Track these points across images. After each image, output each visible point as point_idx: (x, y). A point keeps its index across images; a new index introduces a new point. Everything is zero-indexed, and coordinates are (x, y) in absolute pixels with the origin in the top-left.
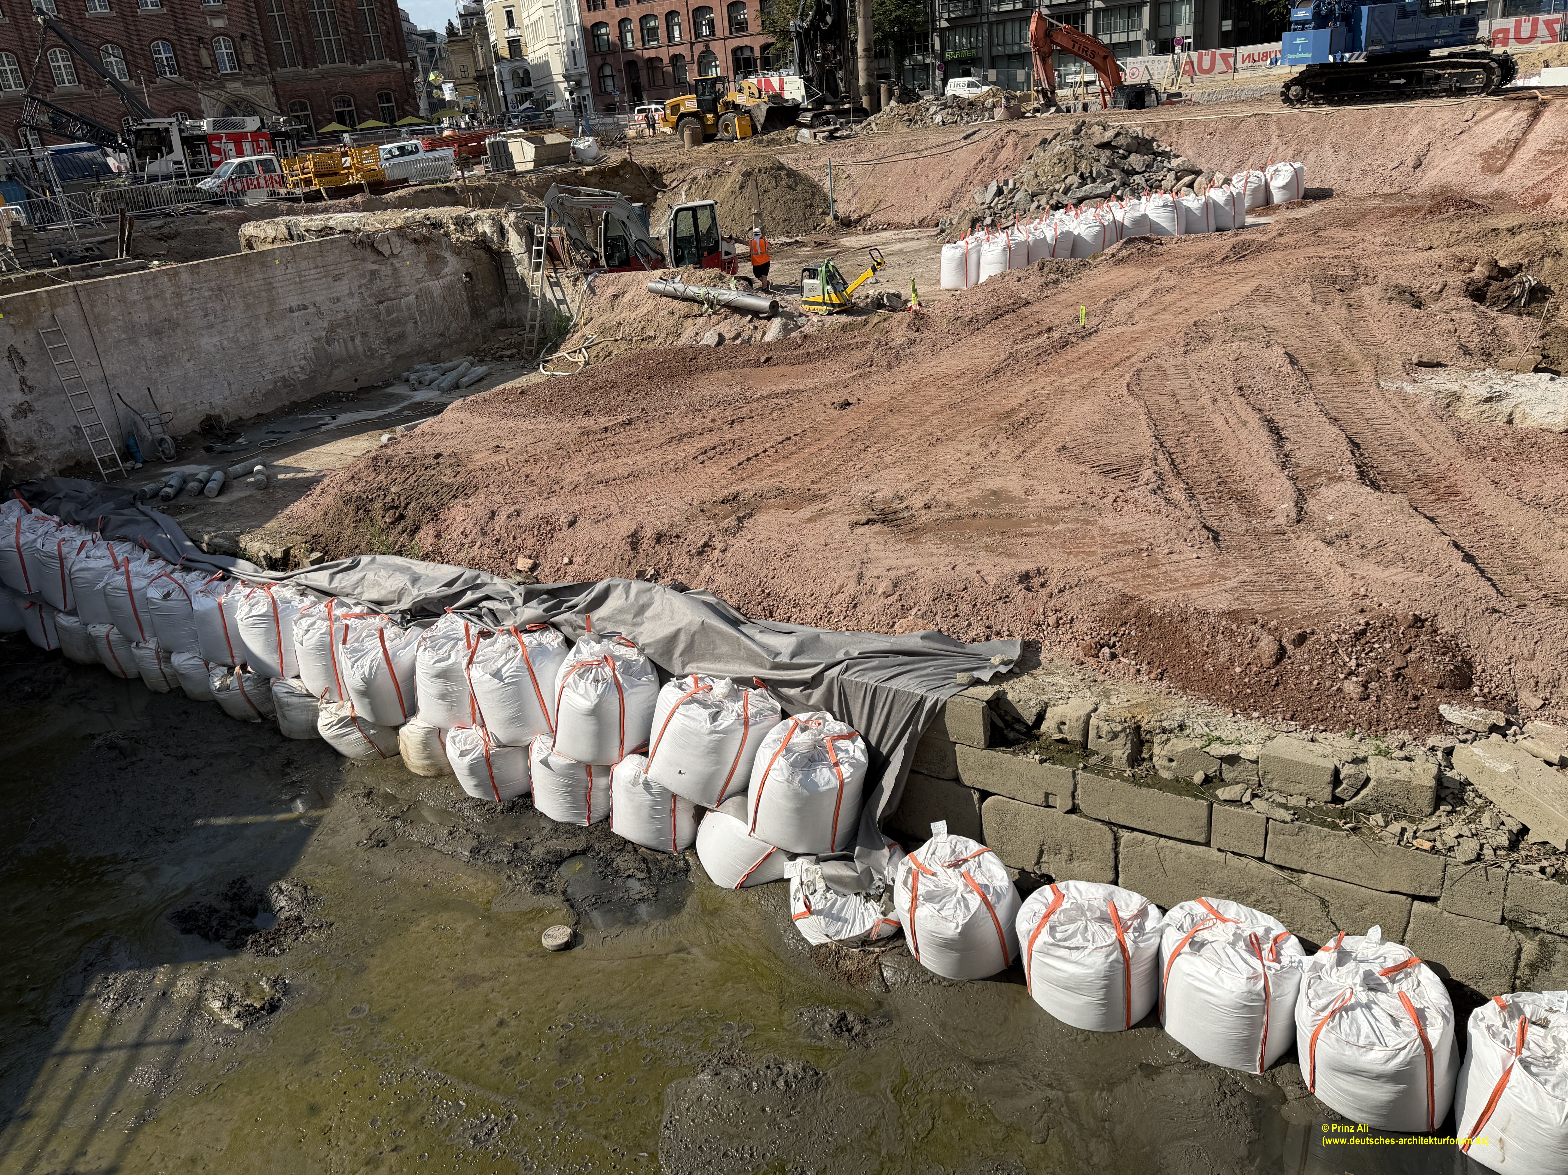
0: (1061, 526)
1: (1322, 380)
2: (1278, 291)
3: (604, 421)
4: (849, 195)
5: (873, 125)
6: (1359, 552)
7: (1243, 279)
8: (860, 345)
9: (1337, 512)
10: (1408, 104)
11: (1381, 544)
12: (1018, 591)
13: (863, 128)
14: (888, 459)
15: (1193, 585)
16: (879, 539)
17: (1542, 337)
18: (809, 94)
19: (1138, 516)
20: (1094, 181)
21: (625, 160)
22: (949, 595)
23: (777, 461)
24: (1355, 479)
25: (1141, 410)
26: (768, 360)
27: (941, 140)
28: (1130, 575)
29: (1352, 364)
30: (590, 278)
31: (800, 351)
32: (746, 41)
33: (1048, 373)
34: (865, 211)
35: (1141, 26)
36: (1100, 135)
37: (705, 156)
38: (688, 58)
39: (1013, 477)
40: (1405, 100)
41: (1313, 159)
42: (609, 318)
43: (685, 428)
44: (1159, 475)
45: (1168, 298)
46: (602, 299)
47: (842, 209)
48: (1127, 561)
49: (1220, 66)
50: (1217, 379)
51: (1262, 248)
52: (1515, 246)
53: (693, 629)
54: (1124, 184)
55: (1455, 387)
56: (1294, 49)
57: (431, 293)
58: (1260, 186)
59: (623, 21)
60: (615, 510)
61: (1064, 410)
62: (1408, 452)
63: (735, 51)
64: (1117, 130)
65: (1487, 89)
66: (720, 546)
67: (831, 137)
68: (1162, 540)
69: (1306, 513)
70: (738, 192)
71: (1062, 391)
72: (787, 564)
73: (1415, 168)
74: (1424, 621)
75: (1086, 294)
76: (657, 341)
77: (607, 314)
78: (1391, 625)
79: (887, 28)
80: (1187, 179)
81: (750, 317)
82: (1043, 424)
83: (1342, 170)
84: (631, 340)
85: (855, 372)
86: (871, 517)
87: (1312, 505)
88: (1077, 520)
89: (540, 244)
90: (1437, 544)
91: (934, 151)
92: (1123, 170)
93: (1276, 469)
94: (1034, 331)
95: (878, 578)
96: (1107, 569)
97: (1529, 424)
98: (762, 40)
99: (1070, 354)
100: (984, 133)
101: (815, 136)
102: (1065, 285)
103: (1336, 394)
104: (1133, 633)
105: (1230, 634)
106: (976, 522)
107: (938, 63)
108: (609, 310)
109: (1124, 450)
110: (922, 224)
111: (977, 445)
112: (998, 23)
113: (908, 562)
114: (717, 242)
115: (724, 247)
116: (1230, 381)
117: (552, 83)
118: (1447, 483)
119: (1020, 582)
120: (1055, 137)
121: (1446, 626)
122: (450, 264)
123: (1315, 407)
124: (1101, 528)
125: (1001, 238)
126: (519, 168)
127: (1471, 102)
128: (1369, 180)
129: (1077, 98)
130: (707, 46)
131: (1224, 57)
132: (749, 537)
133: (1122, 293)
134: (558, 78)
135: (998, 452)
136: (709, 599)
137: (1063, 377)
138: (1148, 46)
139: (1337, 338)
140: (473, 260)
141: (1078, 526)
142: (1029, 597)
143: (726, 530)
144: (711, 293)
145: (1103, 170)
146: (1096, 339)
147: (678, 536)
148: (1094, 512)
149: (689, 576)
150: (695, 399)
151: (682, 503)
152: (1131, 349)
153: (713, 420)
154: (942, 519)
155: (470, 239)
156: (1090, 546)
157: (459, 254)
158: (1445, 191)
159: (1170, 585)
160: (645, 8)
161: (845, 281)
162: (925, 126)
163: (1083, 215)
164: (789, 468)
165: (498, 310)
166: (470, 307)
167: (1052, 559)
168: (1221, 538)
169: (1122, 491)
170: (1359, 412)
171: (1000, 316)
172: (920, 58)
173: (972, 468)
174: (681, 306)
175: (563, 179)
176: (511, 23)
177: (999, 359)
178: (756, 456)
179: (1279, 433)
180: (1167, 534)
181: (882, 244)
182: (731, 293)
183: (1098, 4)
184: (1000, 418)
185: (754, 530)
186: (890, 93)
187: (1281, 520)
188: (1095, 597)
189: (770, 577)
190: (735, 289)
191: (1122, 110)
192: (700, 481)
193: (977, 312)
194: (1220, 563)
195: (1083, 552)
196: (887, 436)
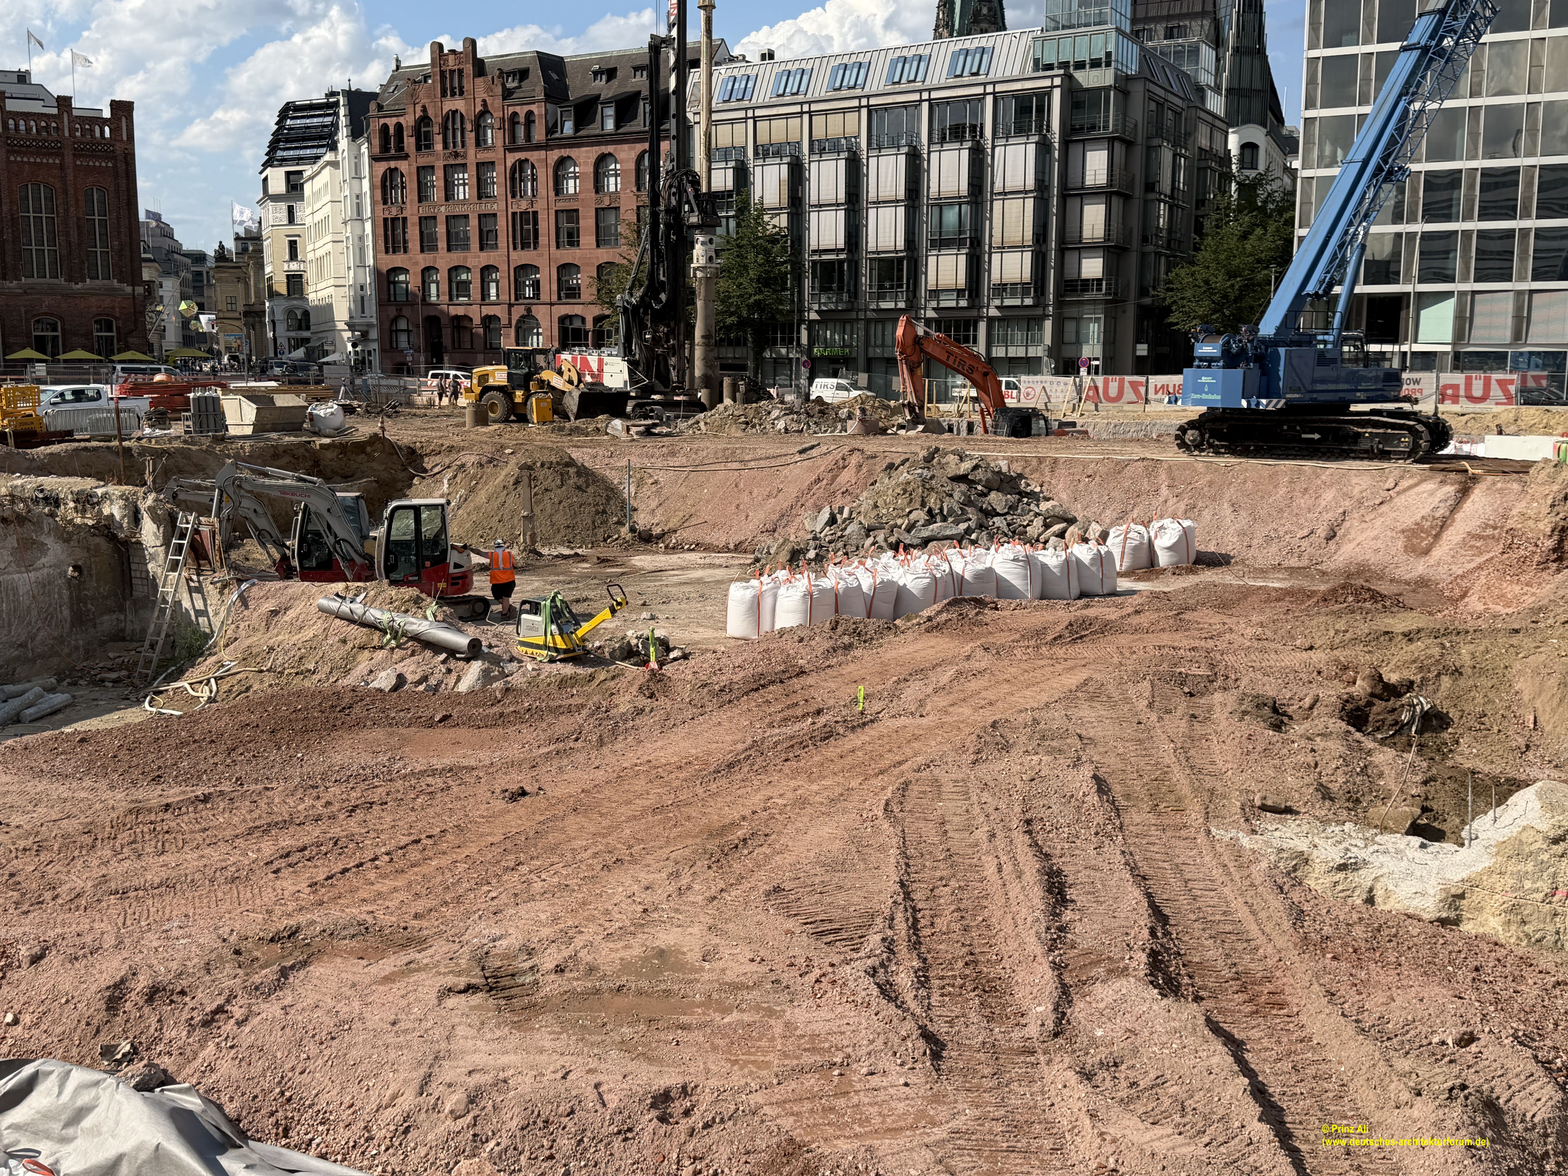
0: (735, 1016)
1: (1137, 819)
2: (1111, 688)
3: (174, 793)
4: (653, 504)
5: (702, 424)
6: (1123, 1094)
7: (1072, 668)
8: (573, 709)
9: (1109, 1025)
10: (1320, 464)
11: (1160, 1082)
12: (648, 1121)
13: (690, 427)
14: (538, 886)
15: (889, 1130)
16: (475, 1020)
17: (1425, 783)
18: (633, 379)
19: (840, 1009)
20: (944, 519)
21: (376, 435)
22: (546, 1122)
23: (385, 876)
24: (1142, 974)
25: (894, 841)
26: (445, 718)
27: (771, 452)
28: (807, 1105)
29: (1179, 800)
30: (244, 586)
31: (496, 709)
32: (577, 310)
33: (796, 772)
34: (671, 525)
35: (1041, 341)
36: (955, 466)
37: (484, 439)
38: (504, 321)
39: (695, 930)
40: (1319, 459)
41: (1208, 517)
42: (260, 640)
43: (282, 812)
44: (889, 945)
45: (974, 685)
46: (256, 614)
47: (642, 520)
48: (811, 1082)
49: (1129, 394)
50: (1002, 806)
51: (1106, 628)
52: (1409, 657)
53: (142, 1156)
54: (981, 526)
55: (1301, 845)
56: (1199, 388)
57: (15, 590)
58: (1141, 544)
59: (428, 271)
60: (109, 941)
61: (798, 830)
62: (1229, 935)
63: (562, 319)
64: (975, 462)
65: (1411, 454)
66: (238, 1013)
67: (648, 432)
68: (864, 1050)
69: (1068, 1021)
70: (511, 487)
71: (802, 802)
72: (327, 1053)
73: (1328, 539)
75: (877, 668)
76: (316, 677)
77: (259, 635)
79: (745, 313)
80: (1057, 528)
81: (444, 656)
82: (765, 849)
83: (1242, 534)
84: (282, 673)
85: (552, 747)
86: (473, 981)
87: (1079, 1011)
88: (758, 1008)
89: (182, 536)
90: (1230, 1091)
91: (763, 463)
92: (981, 510)
93: (1039, 950)
94: (799, 712)
95: (450, 1085)
96: (780, 1092)
97: (1393, 905)
98: (596, 311)
99: (831, 750)
100: (824, 449)
101: (628, 430)
102: (857, 653)
103: (1154, 839)
106: (620, 1001)
107: (805, 358)
108: (262, 629)
109: (855, 900)
110: (738, 548)
111: (664, 875)
112: (877, 321)
113: (505, 1060)
114: (444, 552)
115: (453, 557)
116: (1018, 809)
117: (333, 329)
118: (1271, 987)
119: (653, 1106)
120: (903, 463)
122: (51, 553)
123: (1120, 857)
124: (787, 1025)
125: (803, 582)
126: (233, 431)
127: (1393, 468)
128: (1274, 548)
129: (961, 416)
130: (529, 310)
131: (1135, 385)
132: (288, 1001)
133: (920, 672)
134: (341, 326)
135: (689, 888)
136: (193, 1103)
137: (812, 782)
138: (1048, 364)
139: (1167, 761)
140: (88, 550)
141: (757, 1017)
142: (662, 1132)
143: (257, 988)
144: (398, 620)
145: (956, 507)
146: (871, 732)
147: (183, 993)
148: (785, 997)
149: (180, 1060)
150: (319, 769)
151: (214, 936)
152: (908, 751)
153: (328, 804)
154: (573, 992)
155: (90, 523)
156: (765, 1053)
157: (67, 541)
158: (1363, 570)
159: (858, 1129)
160: (456, 258)
161: (577, 620)
162: (764, 432)
163: (920, 561)
164: (396, 890)
165: (114, 616)
166: (72, 610)
167: (708, 1071)
168: (945, 1054)
169: (832, 965)
170: (1178, 869)
171: (763, 686)
172: (784, 351)
173: (645, 911)
174: (357, 633)
175: (289, 450)
176: (293, 255)
177: (740, 747)
178: (357, 866)
179: (1061, 893)
180: (872, 1042)
181: (682, 569)
182: (426, 623)
183: (993, 312)
184: (711, 835)
185: (300, 990)
186: (735, 388)
187: (1033, 1030)
188: (753, 1139)
189: (298, 1070)
190: (431, 618)
191: (992, 437)
192: (258, 901)
193: (735, 678)
194: (933, 1095)
195: (753, 1062)
196: (553, 849)
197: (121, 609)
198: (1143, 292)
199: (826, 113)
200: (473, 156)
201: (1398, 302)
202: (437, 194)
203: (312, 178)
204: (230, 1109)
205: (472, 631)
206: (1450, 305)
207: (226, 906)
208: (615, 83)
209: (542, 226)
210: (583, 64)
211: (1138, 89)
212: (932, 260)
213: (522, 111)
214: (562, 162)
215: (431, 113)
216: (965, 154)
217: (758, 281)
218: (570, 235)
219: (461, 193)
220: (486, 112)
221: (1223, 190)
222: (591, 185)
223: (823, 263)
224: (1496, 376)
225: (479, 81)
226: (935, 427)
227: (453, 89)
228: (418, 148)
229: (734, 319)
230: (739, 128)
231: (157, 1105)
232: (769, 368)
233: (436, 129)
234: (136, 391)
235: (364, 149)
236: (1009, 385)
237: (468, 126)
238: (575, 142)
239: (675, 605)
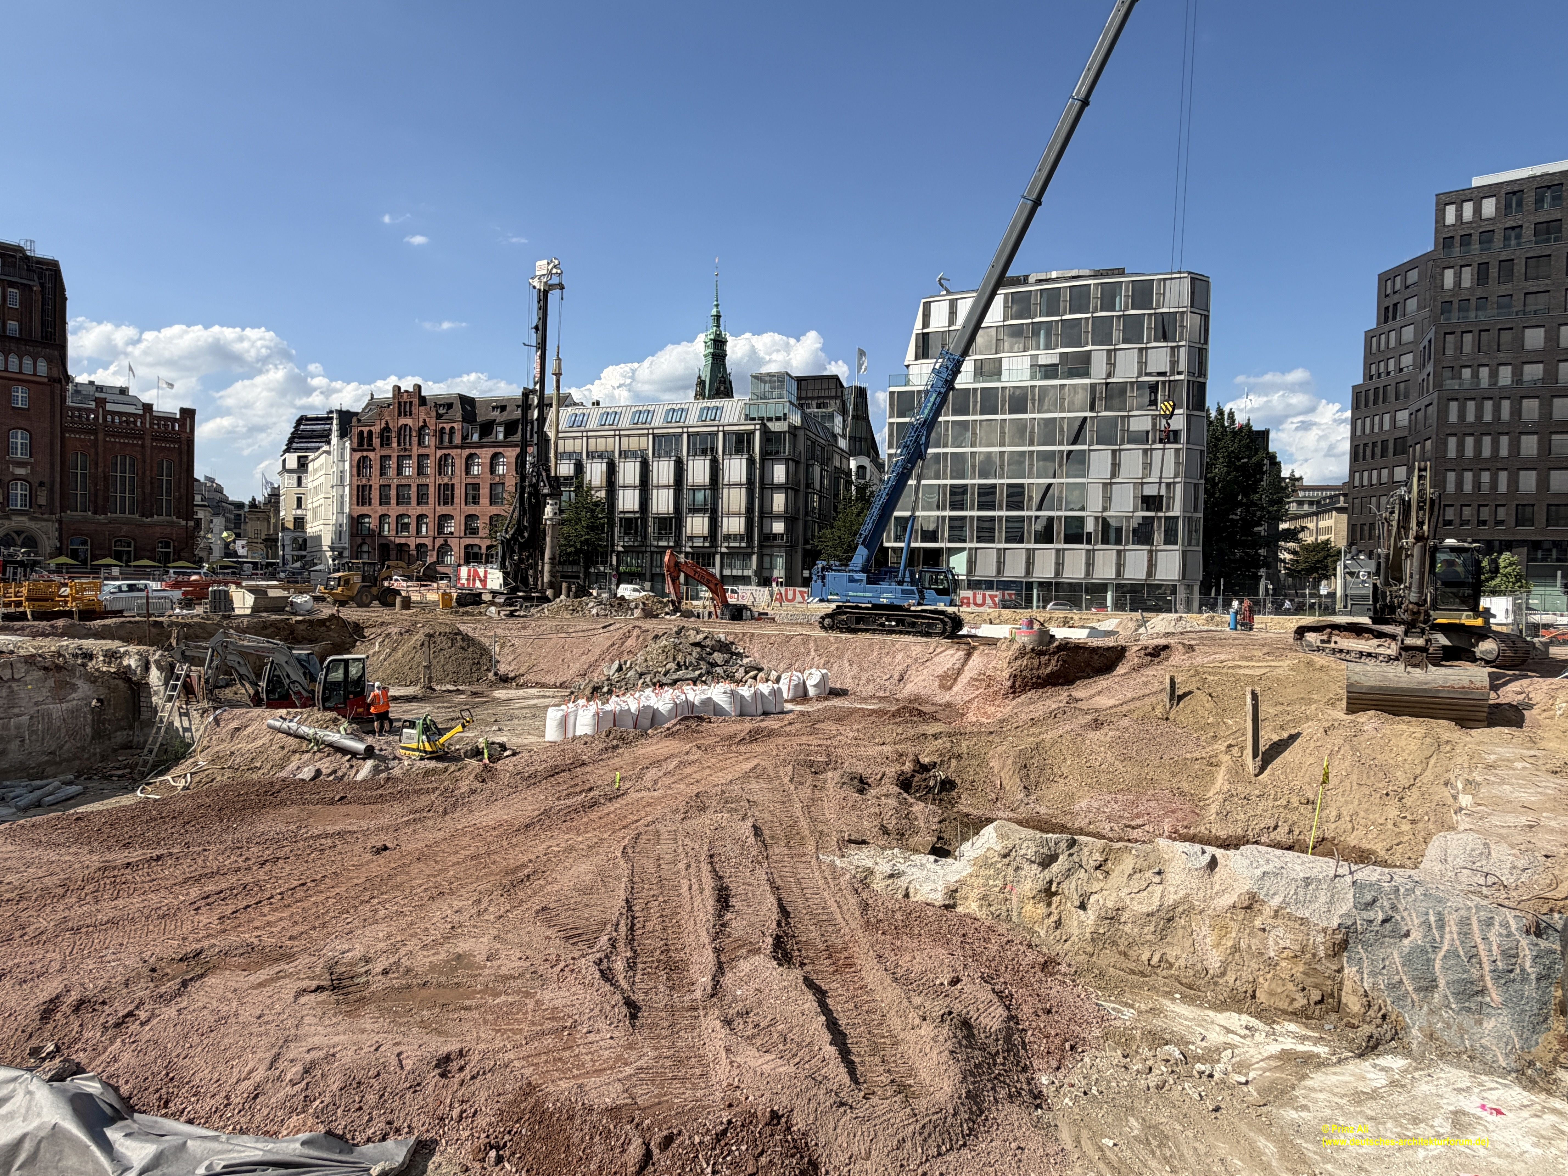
0: (503, 998)
1: (777, 851)
2: (770, 770)
3: (136, 855)
4: (510, 658)
5: (545, 610)
6: (749, 1033)
7: (748, 758)
8: (430, 790)
9: (745, 987)
10: (895, 639)
11: (773, 1023)
12: (432, 1077)
13: (538, 611)
14: (382, 913)
15: (596, 1071)
16: (319, 1010)
17: (940, 822)
18: (506, 583)
19: (574, 989)
20: (687, 668)
21: (334, 615)
22: (359, 1083)
23: (275, 910)
24: (768, 952)
25: (626, 873)
26: (342, 798)
27: (585, 628)
28: (544, 1058)
29: (803, 838)
30: (218, 712)
31: (380, 792)
32: (477, 541)
33: (570, 829)
34: (521, 671)
35: (751, 566)
36: (694, 637)
37: (406, 618)
38: (430, 547)
39: (485, 939)
41: (836, 668)
42: (225, 747)
43: (212, 866)
44: (613, 943)
45: (688, 770)
46: (224, 730)
47: (503, 668)
48: (549, 1041)
49: (799, 598)
50: (697, 847)
51: (771, 734)
52: (934, 749)
53: (42, 1134)
54: (708, 673)
55: (869, 863)
57: (50, 715)
58: (799, 683)
59: (383, 517)
60: (55, 966)
61: (565, 868)
62: (824, 922)
63: (467, 547)
64: (705, 635)
65: (942, 634)
66: (143, 1015)
67: (511, 615)
68: (586, 1017)
69: (721, 986)
70: (419, 648)
71: (571, 849)
72: (205, 1042)
73: (900, 681)
74: (779, 1117)
75: (632, 760)
76: (261, 771)
77: (225, 744)
78: (751, 1122)
79: (578, 546)
80: (752, 674)
81: (349, 756)
82: (541, 882)
83: (854, 678)
84: (238, 769)
85: (411, 816)
86: (322, 983)
87: (728, 979)
88: (519, 992)
89: (178, 679)
91: (580, 634)
92: (709, 663)
93: (707, 940)
94: (578, 789)
95: (292, 1061)
96: (525, 1051)
97: (919, 898)
98: (488, 542)
99: (594, 814)
100: (618, 626)
101: (500, 613)
102: (620, 751)
103: (786, 864)
104: (524, 1132)
105: (608, 1135)
106: (424, 993)
107: (614, 573)
108: (228, 740)
109: (595, 913)
110: (562, 686)
111: (470, 902)
112: (657, 553)
113: (336, 1039)
116: (706, 848)
117: (321, 551)
118: (846, 954)
119: (437, 1066)
120: (664, 635)
121: (799, 1124)
122: (80, 690)
123: (764, 876)
124: (537, 1002)
125: (594, 706)
126: (237, 612)
127: (933, 641)
128: (871, 686)
129: (704, 608)
130: (446, 541)
131: (801, 593)
132: (184, 1004)
133: (657, 763)
134: (325, 548)
135: (486, 910)
136: (94, 1088)
137: (578, 835)
138: (755, 580)
139: (798, 814)
140: (109, 688)
141: (517, 998)
142: (441, 1084)
143: (161, 997)
144: (320, 733)
145: (694, 661)
146: (621, 801)
147: (104, 1003)
148: (539, 983)
149: (93, 1054)
150: (245, 835)
151: (138, 959)
152: (643, 813)
153: (247, 859)
154: (392, 988)
155: (113, 670)
156: (519, 1022)
157: (94, 682)
158: (917, 699)
159: (575, 1072)
160: (401, 510)
161: (441, 732)
162: (584, 616)
163: (668, 694)
164: (281, 919)
165: (125, 733)
166: (93, 728)
167: (478, 1038)
168: (639, 1014)
169: (573, 959)
170: (799, 882)
171: (557, 773)
172: (602, 569)
173: (453, 927)
174: (292, 742)
175: (273, 624)
176: (299, 504)
177: (536, 813)
178: (257, 903)
179: (726, 901)
180: (592, 1010)
181: (525, 698)
182: (338, 735)
183: (724, 550)
184: (507, 873)
185: (194, 996)
186: (569, 589)
187: (698, 994)
188: (504, 1085)
189: (182, 1056)
190: (343, 732)
191: (719, 620)
192: (178, 932)
193: (539, 769)
194: (629, 1044)
195: (510, 1030)
196: (398, 887)
197: (131, 727)
198: (806, 542)
199: (629, 436)
200: (415, 451)
201: (938, 552)
202: (392, 472)
203: (313, 460)
204: (125, 1090)
205: (370, 740)
206: (964, 554)
207: (154, 935)
208: (505, 413)
209: (457, 492)
210: (487, 402)
211: (801, 433)
212: (689, 520)
213: (447, 427)
214: (470, 457)
215: (391, 425)
216: (707, 462)
217: (587, 527)
218: (474, 498)
219: (407, 472)
220: (425, 426)
221: (847, 489)
222: (488, 470)
223: (626, 519)
224: (988, 593)
225: (422, 408)
226: (688, 614)
227: (405, 412)
228: (382, 445)
229: (572, 549)
230: (578, 442)
231: (62, 1092)
232: (594, 578)
233: (393, 435)
234: (176, 585)
235: (348, 444)
236: (733, 591)
237: (414, 434)
238: (480, 446)
239: (516, 721)
